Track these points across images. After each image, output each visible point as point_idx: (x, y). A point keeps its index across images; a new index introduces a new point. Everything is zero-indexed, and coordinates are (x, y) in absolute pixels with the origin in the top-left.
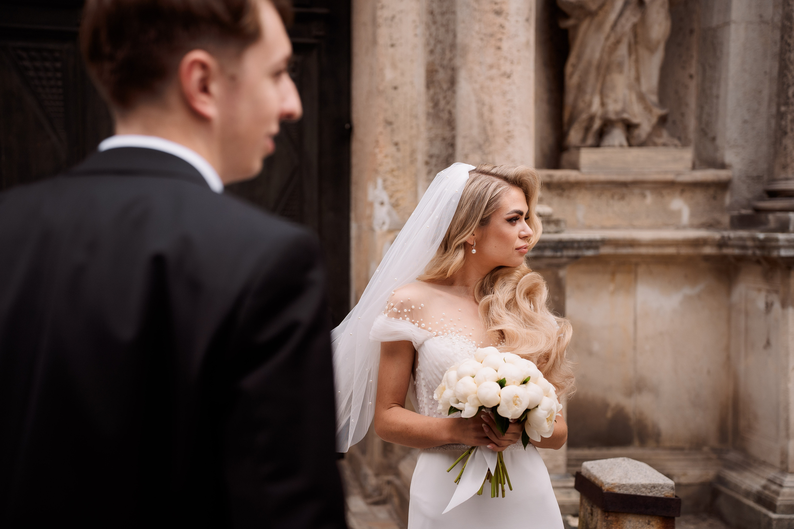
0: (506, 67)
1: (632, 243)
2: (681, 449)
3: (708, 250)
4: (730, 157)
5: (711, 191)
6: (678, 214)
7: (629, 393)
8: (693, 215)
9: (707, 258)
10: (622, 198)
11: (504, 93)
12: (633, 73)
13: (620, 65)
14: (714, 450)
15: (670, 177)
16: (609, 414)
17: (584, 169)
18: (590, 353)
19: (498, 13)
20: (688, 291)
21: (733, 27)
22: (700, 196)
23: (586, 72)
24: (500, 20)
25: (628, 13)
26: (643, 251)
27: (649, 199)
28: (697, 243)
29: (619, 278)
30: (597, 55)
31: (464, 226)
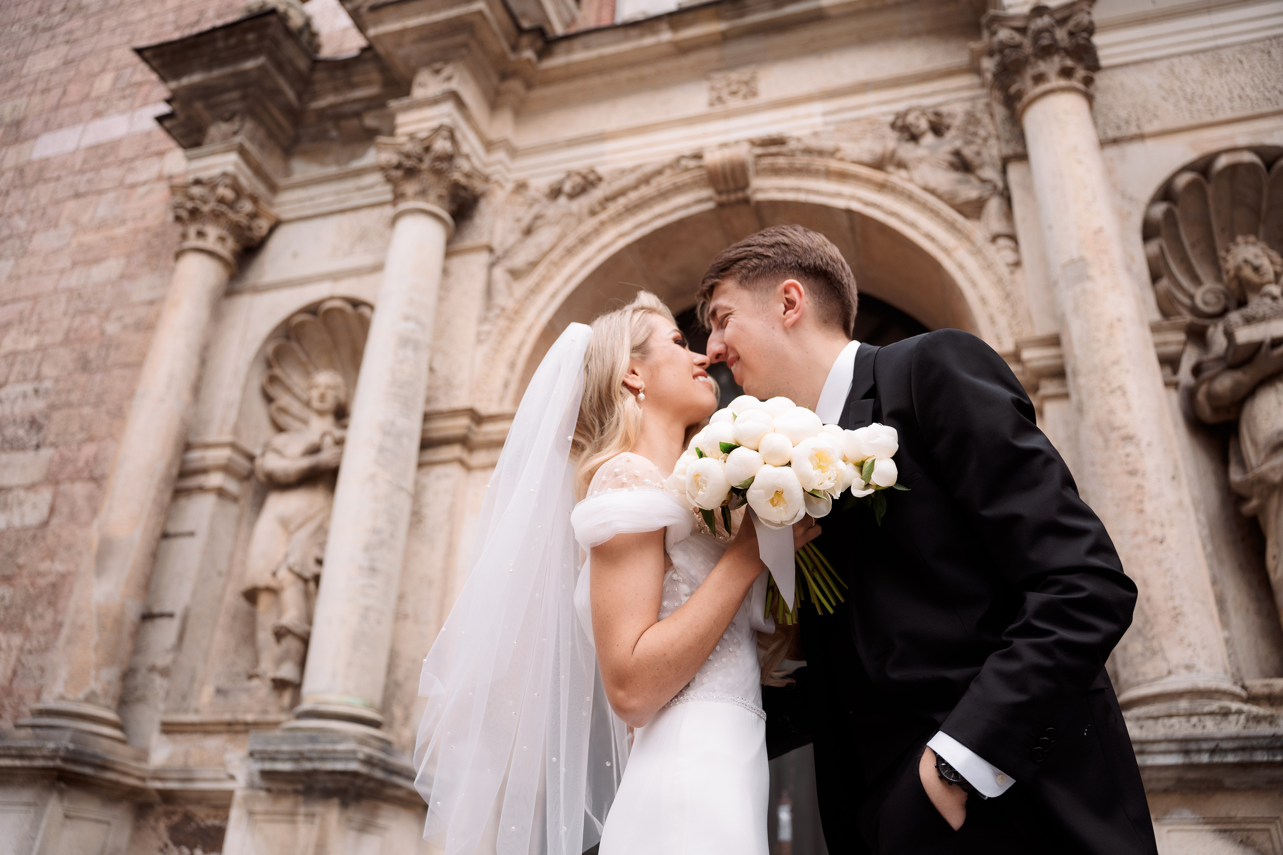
0: (1156, 532)
11: (1159, 562)
19: (1132, 473)
24: (1135, 480)
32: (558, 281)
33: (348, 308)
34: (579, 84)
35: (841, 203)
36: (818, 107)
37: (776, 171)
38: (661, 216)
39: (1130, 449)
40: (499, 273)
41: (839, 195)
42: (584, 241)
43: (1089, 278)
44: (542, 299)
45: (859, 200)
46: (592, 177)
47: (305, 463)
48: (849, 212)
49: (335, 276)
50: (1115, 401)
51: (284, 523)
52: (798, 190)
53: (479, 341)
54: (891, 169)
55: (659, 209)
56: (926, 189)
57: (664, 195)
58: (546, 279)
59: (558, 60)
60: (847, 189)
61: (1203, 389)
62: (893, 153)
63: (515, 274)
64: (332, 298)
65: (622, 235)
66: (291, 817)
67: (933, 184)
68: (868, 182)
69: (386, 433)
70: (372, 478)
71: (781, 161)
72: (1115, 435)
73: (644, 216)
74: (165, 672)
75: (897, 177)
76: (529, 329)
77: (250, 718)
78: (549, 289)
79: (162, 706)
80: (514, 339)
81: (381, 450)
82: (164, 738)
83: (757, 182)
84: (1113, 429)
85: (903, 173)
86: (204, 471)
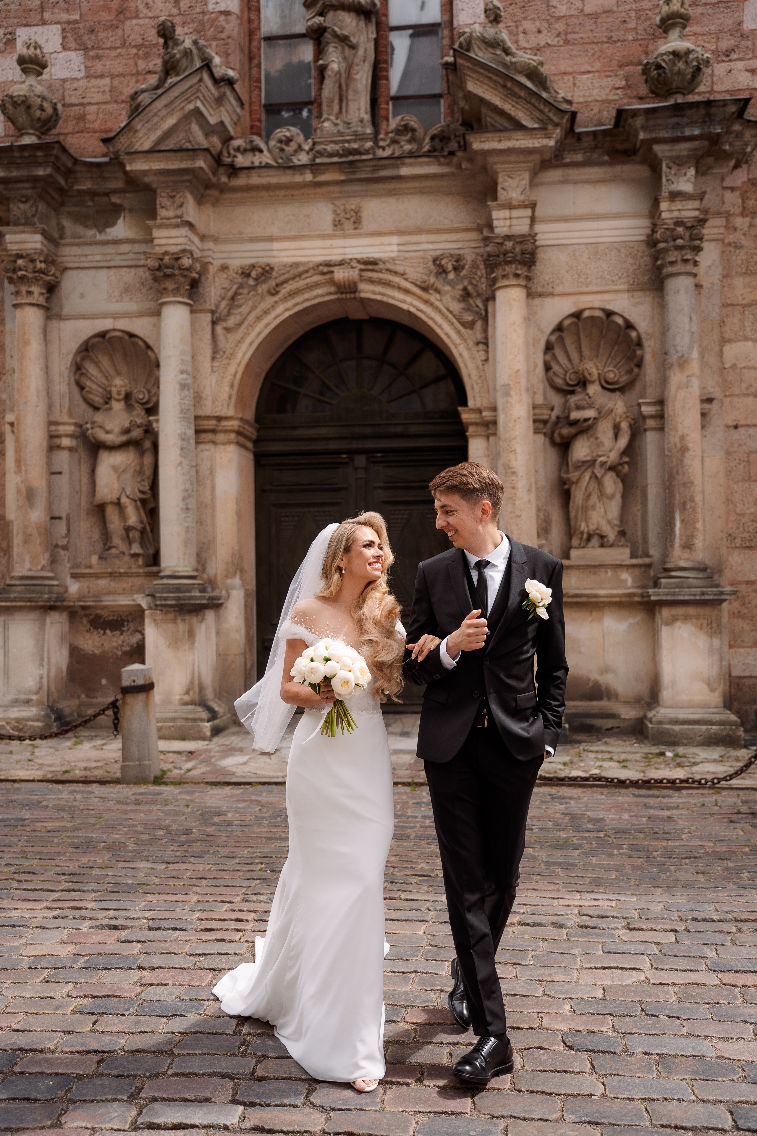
0: (518, 513)
1: (596, 596)
2: (629, 702)
3: (637, 599)
4: (652, 551)
5: (643, 569)
6: (626, 581)
7: (601, 674)
8: (633, 581)
9: (639, 603)
10: (595, 573)
11: (517, 525)
12: (602, 510)
13: (594, 508)
14: (647, 703)
15: (618, 562)
16: (591, 684)
17: (573, 559)
18: (580, 653)
19: (513, 488)
20: (631, 620)
21: (649, 487)
22: (637, 571)
23: (577, 511)
24: (514, 491)
25: (591, 482)
26: (602, 599)
27: (610, 573)
28: (630, 595)
29: (594, 614)
30: (581, 502)
31: (334, 556)
32: (253, 335)
33: (127, 337)
34: (254, 194)
35: (405, 307)
36: (395, 239)
37: (371, 281)
38: (308, 300)
39: (514, 478)
40: (219, 329)
41: (404, 302)
42: (266, 312)
43: (510, 396)
44: (244, 346)
45: (414, 307)
46: (267, 268)
47: (124, 438)
48: (409, 312)
49: (115, 316)
50: (512, 456)
51: (115, 468)
52: (383, 295)
53: (213, 371)
54: (431, 291)
55: (307, 296)
56: (447, 309)
57: (310, 288)
58: (246, 334)
59: (241, 181)
60: (409, 299)
61: (557, 432)
62: (433, 284)
63: (227, 330)
64: (114, 330)
65: (287, 310)
66: (175, 620)
67: (451, 309)
68: (419, 297)
69: (183, 440)
70: (180, 463)
71: (375, 275)
72: (509, 471)
73: (299, 299)
74: (65, 548)
75: (433, 297)
76: (239, 364)
77: (122, 571)
78: (248, 340)
79: (68, 565)
80: (232, 370)
81: (182, 449)
82: (73, 580)
83: (362, 286)
84: (510, 468)
85: (438, 296)
86: (59, 436)
